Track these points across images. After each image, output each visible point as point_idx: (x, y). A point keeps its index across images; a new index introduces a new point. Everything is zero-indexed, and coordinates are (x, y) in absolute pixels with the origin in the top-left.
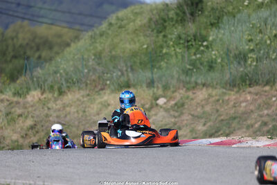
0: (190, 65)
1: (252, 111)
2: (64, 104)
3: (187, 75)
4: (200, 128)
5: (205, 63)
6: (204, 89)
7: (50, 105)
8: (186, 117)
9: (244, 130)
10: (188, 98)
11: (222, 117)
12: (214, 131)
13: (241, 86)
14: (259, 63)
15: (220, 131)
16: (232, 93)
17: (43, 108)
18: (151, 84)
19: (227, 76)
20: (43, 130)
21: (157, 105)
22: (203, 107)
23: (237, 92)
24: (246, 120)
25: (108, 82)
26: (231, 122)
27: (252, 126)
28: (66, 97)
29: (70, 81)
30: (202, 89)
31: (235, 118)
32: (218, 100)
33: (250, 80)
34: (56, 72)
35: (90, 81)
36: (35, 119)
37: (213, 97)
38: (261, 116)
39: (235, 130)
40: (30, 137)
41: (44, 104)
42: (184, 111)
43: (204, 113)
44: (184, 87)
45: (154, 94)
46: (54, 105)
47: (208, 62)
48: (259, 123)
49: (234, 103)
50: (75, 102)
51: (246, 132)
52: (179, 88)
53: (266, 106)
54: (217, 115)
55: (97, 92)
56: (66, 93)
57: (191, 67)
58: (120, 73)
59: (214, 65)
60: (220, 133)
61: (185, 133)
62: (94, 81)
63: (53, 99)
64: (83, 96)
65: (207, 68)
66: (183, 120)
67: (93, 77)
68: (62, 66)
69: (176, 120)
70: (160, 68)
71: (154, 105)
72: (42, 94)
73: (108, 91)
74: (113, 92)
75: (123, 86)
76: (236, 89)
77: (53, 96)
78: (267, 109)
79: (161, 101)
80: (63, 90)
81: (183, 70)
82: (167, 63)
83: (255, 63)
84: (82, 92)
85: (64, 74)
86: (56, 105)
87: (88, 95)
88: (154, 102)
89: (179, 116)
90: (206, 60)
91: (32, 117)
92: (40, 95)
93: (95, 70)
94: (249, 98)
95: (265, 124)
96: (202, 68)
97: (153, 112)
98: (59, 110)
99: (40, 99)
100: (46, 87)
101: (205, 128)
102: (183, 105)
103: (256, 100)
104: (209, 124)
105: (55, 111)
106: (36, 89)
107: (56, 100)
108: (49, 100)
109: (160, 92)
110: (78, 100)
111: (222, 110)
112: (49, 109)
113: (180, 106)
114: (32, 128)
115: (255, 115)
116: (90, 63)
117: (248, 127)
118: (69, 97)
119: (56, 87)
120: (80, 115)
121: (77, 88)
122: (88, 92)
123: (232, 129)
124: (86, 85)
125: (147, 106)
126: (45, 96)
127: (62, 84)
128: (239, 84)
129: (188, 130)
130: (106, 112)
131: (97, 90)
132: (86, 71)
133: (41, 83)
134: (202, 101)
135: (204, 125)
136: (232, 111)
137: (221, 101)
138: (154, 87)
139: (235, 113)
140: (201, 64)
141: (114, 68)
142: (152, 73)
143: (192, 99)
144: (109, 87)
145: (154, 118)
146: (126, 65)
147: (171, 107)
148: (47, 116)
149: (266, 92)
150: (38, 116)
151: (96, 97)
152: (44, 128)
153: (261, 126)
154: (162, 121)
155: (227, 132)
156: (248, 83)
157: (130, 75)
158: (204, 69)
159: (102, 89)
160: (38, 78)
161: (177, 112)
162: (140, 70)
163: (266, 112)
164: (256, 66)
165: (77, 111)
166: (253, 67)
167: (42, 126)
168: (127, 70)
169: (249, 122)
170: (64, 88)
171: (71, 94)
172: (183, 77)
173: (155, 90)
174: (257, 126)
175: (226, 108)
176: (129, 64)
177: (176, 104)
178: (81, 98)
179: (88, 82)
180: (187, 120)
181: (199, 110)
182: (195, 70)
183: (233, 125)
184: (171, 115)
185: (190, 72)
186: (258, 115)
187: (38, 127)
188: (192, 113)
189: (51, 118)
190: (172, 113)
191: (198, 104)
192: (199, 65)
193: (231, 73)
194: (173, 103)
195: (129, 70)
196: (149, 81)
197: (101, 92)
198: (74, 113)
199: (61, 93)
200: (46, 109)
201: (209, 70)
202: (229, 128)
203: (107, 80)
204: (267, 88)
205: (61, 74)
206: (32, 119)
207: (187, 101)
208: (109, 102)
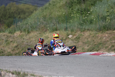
0: (82, 21)
1: (108, 41)
2: (30, 37)
3: (81, 26)
4: (86, 48)
5: (89, 21)
6: (88, 31)
7: (24, 37)
8: (80, 43)
9: (104, 49)
10: (81, 35)
11: (95, 43)
12: (92, 49)
13: (103, 31)
14: (111, 21)
15: (94, 49)
16: (100, 33)
17: (21, 39)
18: (66, 29)
19: (98, 26)
20: (21, 48)
21: (68, 38)
22: (87, 39)
23: (102, 33)
24: (105, 45)
25: (48, 28)
26: (99, 45)
27: (108, 47)
28: (30, 34)
29: (33, 27)
30: (87, 32)
31: (101, 44)
32: (94, 36)
33: (107, 28)
34: (26, 24)
35: (41, 27)
36: (18, 43)
37: (92, 35)
38: (112, 43)
39: (100, 49)
40: (15, 51)
41: (21, 37)
42: (80, 41)
43: (88, 41)
44: (80, 30)
45: (67, 33)
46: (26, 38)
47: (90, 20)
48: (111, 46)
49: (101, 37)
50: (34, 36)
51: (105, 50)
52: (78, 31)
53: (114, 39)
54: (93, 42)
55: (43, 32)
56: (31, 32)
57: (83, 22)
58: (53, 25)
59: (92, 22)
60: (94, 50)
61: (80, 50)
62: (42, 27)
63: (25, 35)
64: (38, 34)
65: (89, 23)
66: (79, 44)
67: (42, 26)
68: (29, 21)
69: (76, 44)
70: (70, 22)
71: (67, 38)
72: (21, 33)
73: (48, 32)
74: (50, 32)
75: (55, 30)
76: (101, 32)
77: (25, 34)
78: (114, 40)
79: (70, 36)
80: (29, 31)
81: (79, 23)
82: (73, 20)
83: (109, 21)
84: (38, 32)
85: (30, 25)
86: (27, 37)
87: (40, 33)
88: (67, 36)
89: (78, 43)
90: (89, 19)
91: (17, 42)
92: (20, 33)
93: (43, 23)
94: (107, 35)
95: (113, 46)
96: (87, 23)
97: (66, 41)
98: (28, 40)
99: (20, 35)
100: (23, 30)
101: (88, 48)
102: (79, 38)
103: (109, 36)
104: (90, 46)
105: (26, 40)
106: (18, 31)
107: (26, 35)
108: (24, 35)
109: (70, 32)
110: (36, 35)
111: (96, 40)
112: (23, 39)
113: (78, 38)
114: (16, 47)
115: (109, 43)
116: (41, 20)
117: (106, 48)
118: (32, 34)
119: (27, 30)
120: (36, 42)
121: (35, 31)
122: (40, 32)
123: (99, 48)
124: (39, 29)
125: (64, 38)
126: (22, 33)
127: (29, 29)
128: (102, 30)
129: (81, 49)
130: (47, 40)
131: (44, 31)
132: (39, 23)
133: (20, 28)
134: (87, 36)
135: (88, 46)
136: (100, 41)
137: (95, 37)
138: (67, 30)
139: (101, 41)
140: (87, 21)
141: (51, 22)
142: (67, 25)
143: (83, 36)
144: (49, 30)
145: (67, 43)
146: (56, 21)
147: (74, 39)
148: (23, 42)
149: (114, 33)
150: (19, 42)
151: (43, 34)
152: (21, 47)
153: (111, 47)
154: (70, 45)
155: (97, 49)
156: (106, 29)
157: (58, 25)
158: (88, 23)
159: (46, 31)
160: (19, 26)
161: (77, 41)
162: (62, 23)
163: (113, 41)
164: (110, 22)
165: (35, 40)
166: (108, 22)
167: (21, 46)
168: (56, 23)
169: (106, 45)
170: (30, 30)
171: (33, 33)
172: (79, 26)
173: (68, 31)
174: (110, 47)
175: (97, 39)
176: (57, 21)
177: (76, 38)
178: (37, 35)
179: (40, 28)
180: (81, 44)
181: (86, 40)
182: (84, 24)
183: (100, 47)
184: (74, 42)
185: (82, 24)
186: (110, 42)
187: (19, 46)
188: (83, 41)
189: (24, 43)
190: (75, 41)
191: (86, 37)
192: (86, 22)
193: (99, 25)
194: (75, 37)
195: (57, 23)
196: (65, 28)
197: (45, 32)
198: (34, 40)
199: (29, 32)
200: (22, 39)
201: (90, 24)
202: (98, 48)
203: (48, 27)
204: (114, 31)
205: (29, 24)
206: (16, 43)
207: (81, 36)
208: (48, 36)
